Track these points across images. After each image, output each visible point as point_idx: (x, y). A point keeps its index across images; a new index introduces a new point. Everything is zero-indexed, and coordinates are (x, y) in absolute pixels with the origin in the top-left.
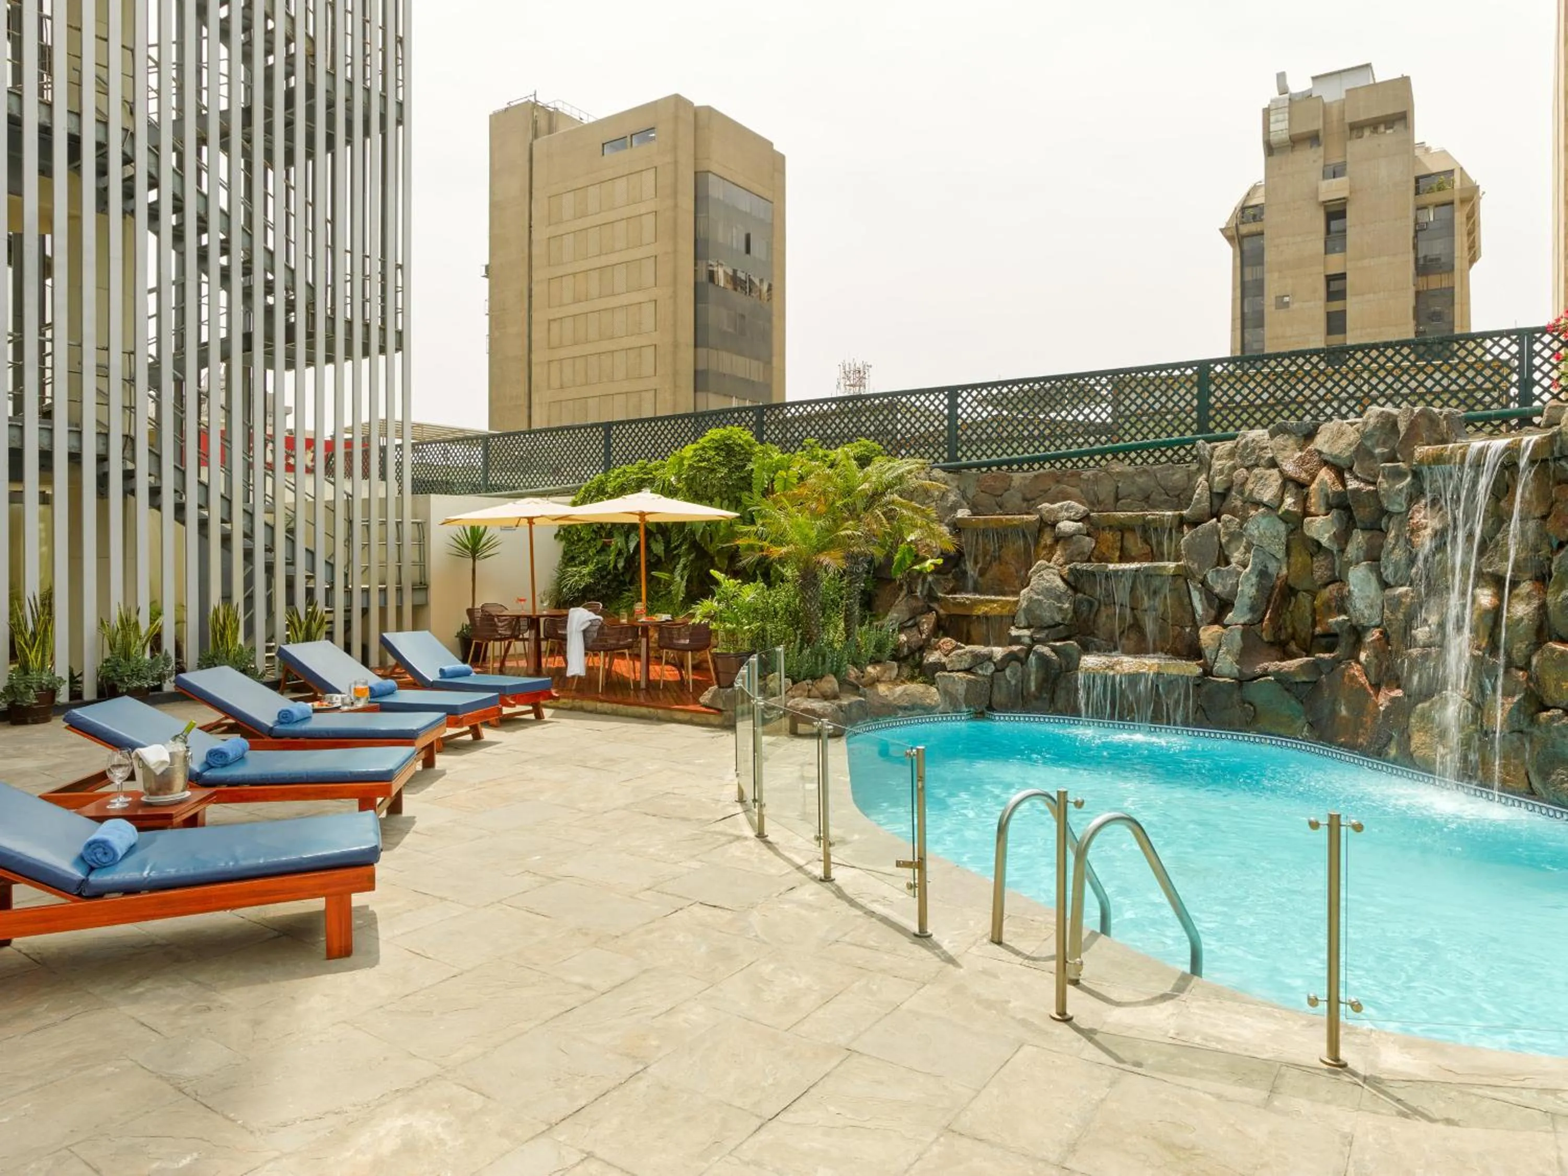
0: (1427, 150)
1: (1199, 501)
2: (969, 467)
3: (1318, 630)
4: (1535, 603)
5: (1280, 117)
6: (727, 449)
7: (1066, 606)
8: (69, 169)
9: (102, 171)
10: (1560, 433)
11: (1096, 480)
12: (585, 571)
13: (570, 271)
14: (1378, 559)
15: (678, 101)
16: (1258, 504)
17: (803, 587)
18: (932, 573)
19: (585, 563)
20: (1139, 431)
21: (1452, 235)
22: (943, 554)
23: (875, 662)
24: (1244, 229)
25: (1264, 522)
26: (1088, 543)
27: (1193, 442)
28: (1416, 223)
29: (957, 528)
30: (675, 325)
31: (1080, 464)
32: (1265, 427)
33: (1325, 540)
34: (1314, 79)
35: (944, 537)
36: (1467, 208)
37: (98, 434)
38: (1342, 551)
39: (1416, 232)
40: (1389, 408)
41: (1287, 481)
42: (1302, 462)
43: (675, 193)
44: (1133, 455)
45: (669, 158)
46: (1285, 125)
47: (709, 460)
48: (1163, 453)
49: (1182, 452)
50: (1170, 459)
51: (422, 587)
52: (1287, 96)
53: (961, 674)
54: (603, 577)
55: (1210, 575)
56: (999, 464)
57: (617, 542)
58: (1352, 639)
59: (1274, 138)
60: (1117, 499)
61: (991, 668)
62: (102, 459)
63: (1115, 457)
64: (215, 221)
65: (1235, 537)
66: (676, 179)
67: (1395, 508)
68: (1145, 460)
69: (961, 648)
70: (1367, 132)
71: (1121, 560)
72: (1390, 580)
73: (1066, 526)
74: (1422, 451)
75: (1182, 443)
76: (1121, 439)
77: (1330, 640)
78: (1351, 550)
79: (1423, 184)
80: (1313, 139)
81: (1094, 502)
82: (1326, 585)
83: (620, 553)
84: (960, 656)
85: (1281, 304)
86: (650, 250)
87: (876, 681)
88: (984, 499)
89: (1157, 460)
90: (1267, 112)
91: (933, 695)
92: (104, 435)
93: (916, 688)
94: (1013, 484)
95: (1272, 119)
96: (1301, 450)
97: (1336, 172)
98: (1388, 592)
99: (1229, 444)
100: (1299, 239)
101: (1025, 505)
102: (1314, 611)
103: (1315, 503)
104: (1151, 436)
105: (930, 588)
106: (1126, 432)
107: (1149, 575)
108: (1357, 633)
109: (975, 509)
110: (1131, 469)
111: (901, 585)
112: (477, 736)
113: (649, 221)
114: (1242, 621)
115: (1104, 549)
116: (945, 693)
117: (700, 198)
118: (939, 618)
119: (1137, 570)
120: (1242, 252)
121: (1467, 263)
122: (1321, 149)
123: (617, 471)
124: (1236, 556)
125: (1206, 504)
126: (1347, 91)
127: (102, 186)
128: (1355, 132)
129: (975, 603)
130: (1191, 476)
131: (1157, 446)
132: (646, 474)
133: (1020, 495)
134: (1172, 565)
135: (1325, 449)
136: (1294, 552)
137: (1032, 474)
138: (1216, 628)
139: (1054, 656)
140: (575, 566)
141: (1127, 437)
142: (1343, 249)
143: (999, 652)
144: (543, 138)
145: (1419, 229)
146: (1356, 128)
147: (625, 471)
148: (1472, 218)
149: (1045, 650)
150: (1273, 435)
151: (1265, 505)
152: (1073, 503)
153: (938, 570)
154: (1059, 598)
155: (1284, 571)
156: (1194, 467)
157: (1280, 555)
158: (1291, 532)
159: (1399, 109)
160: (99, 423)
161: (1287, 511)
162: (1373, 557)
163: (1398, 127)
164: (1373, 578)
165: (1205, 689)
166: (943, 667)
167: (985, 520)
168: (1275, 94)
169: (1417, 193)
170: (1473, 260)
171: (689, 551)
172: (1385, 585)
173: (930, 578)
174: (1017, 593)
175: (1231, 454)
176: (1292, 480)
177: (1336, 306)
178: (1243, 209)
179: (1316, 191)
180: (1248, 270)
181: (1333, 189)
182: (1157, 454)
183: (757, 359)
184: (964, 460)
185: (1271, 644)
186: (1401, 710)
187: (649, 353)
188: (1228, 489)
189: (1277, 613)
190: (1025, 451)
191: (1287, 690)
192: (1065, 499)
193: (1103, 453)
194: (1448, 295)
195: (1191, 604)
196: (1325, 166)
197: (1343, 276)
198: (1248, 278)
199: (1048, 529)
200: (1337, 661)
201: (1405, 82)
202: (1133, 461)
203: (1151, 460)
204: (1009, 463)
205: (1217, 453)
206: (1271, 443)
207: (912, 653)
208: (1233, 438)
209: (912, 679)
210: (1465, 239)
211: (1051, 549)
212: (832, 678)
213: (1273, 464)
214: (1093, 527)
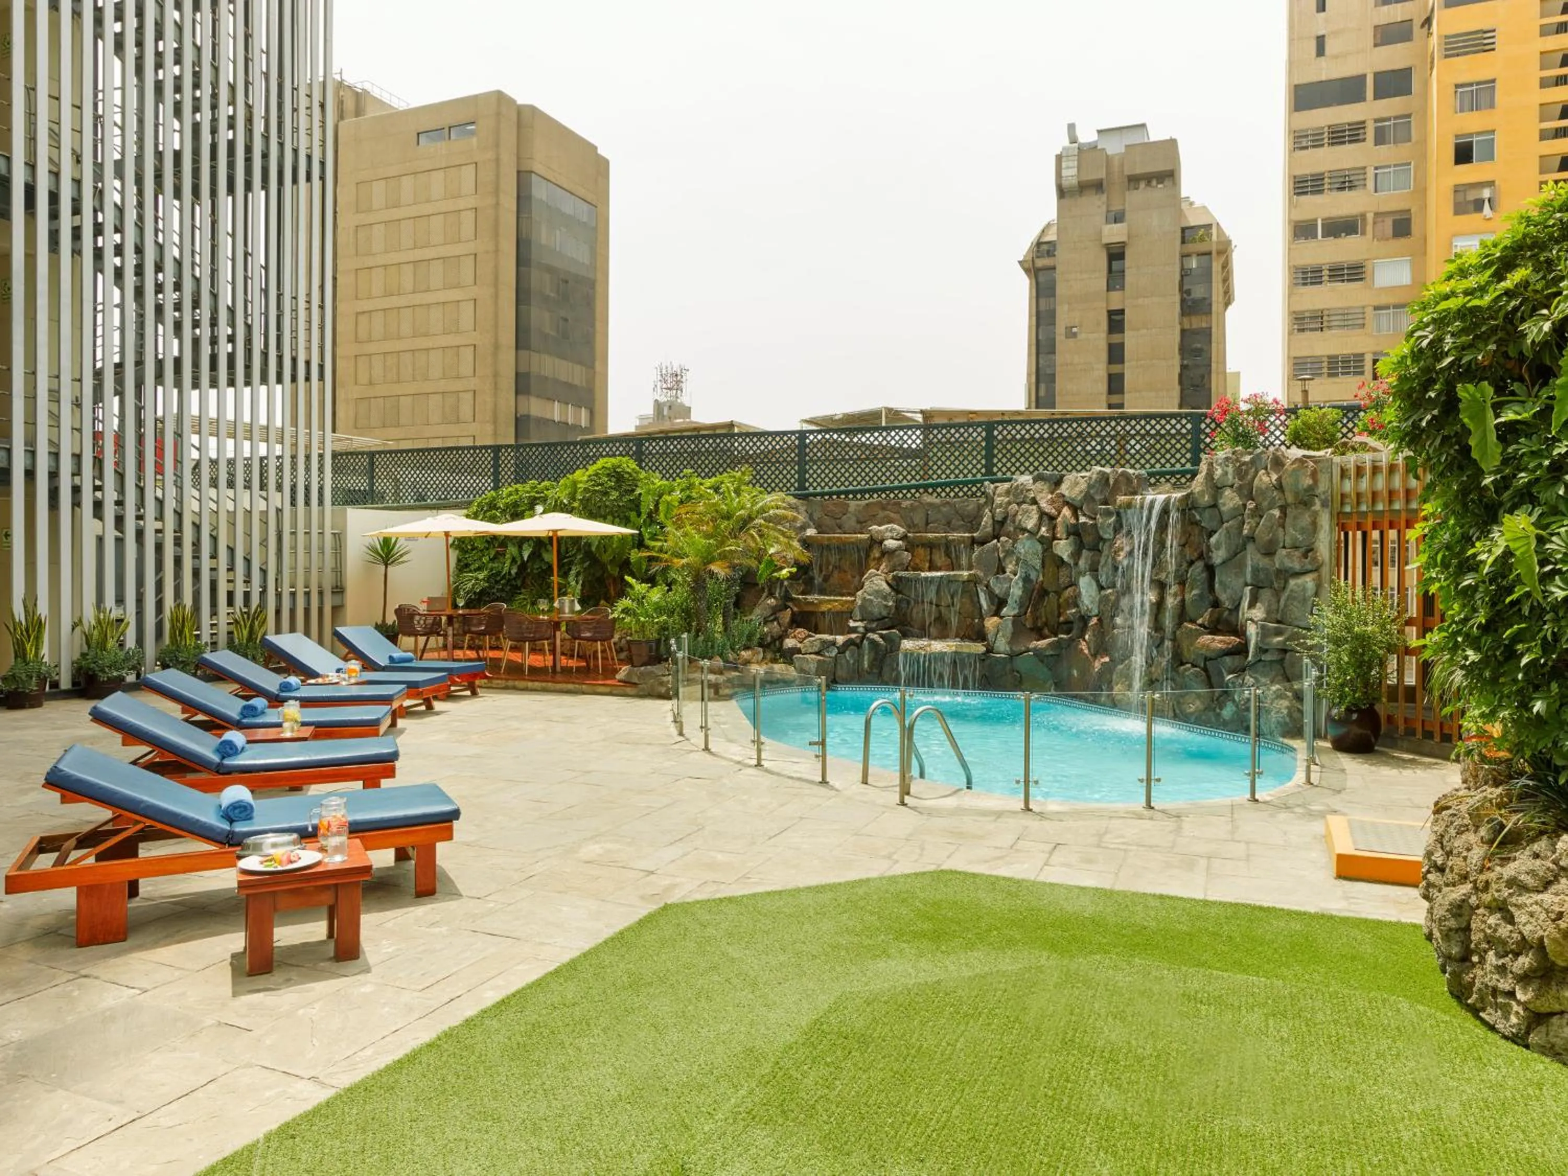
0: (1191, 204)
1: (985, 527)
2: (815, 495)
3: (1062, 619)
4: (1179, 598)
5: (1071, 164)
6: (618, 476)
7: (890, 604)
8: (26, 213)
9: (54, 215)
10: (1192, 493)
11: (912, 509)
12: (481, 576)
13: (381, 263)
14: (1097, 570)
15: (500, 97)
16: (1024, 530)
17: (694, 590)
18: (788, 578)
19: (479, 569)
20: (943, 472)
21: (1211, 282)
22: (797, 564)
23: (747, 648)
24: (1040, 263)
25: (1028, 543)
26: (907, 556)
27: (982, 482)
28: (1182, 269)
29: (807, 544)
30: (496, 326)
31: (900, 495)
32: (1031, 473)
33: (1065, 557)
34: (1100, 132)
35: (796, 551)
36: (1223, 258)
37: (50, 453)
38: (1076, 564)
39: (1182, 276)
40: (1108, 470)
41: (1042, 514)
42: (1052, 502)
43: (497, 191)
44: (939, 490)
45: (490, 155)
46: (1074, 172)
47: (602, 485)
48: (961, 489)
49: (974, 489)
50: (965, 494)
51: (339, 590)
52: (1076, 145)
53: (813, 656)
54: (497, 582)
55: (992, 581)
56: (838, 494)
57: (512, 550)
58: (1081, 625)
59: (1065, 183)
60: (927, 524)
61: (834, 652)
62: (54, 475)
63: (926, 491)
64: (169, 266)
65: (1009, 553)
66: (498, 176)
67: (1106, 536)
68: (948, 494)
69: (810, 636)
70: (1142, 185)
71: (931, 569)
72: (1104, 584)
73: (891, 544)
74: (1121, 499)
75: (974, 483)
76: (930, 477)
77: (1068, 626)
78: (1082, 563)
79: (1187, 234)
80: (1098, 186)
81: (910, 526)
82: (1067, 588)
83: (514, 560)
84: (811, 642)
85: (1070, 334)
86: (470, 247)
87: (747, 662)
88: (828, 521)
89: (956, 494)
90: (1059, 158)
91: (791, 672)
92: (55, 456)
93: (779, 668)
94: (850, 509)
95: (1064, 165)
96: (1052, 493)
97: (1118, 218)
98: (1103, 593)
99: (1006, 485)
100: (1085, 276)
101: (859, 526)
102: (1059, 606)
103: (1060, 531)
104: (952, 476)
105: (787, 591)
106: (935, 472)
107: (950, 581)
108: (1084, 620)
109: (820, 528)
110: (938, 501)
111: (763, 589)
112: (430, 707)
113: (468, 217)
114: (1012, 613)
115: (917, 561)
116: (801, 670)
117: (523, 199)
118: (793, 614)
119: (942, 577)
120: (1037, 283)
121: (1221, 306)
122: (1104, 197)
123: (510, 489)
124: (1010, 568)
125: (989, 529)
126: (1127, 146)
127: (53, 228)
128: (1132, 184)
129: (821, 602)
130: (980, 508)
131: (957, 484)
132: (538, 492)
133: (854, 519)
134: (966, 573)
135: (1066, 493)
136: (1047, 565)
137: (864, 502)
138: (995, 618)
139: (881, 641)
140: (471, 571)
141: (935, 476)
142: (1123, 288)
143: (840, 639)
144: (349, 121)
145: (1185, 273)
146: (1134, 180)
147: (517, 490)
148: (1226, 266)
149: (875, 637)
150: (1035, 480)
151: (1028, 531)
152: (895, 526)
153: (792, 577)
154: (885, 598)
155: (1041, 578)
156: (982, 500)
157: (1038, 567)
158: (1045, 551)
159: (1168, 168)
160: (50, 442)
161: (1042, 536)
162: (1094, 570)
163: (1168, 182)
164: (1094, 584)
165: (987, 662)
166: (799, 651)
167: (829, 539)
168: (1066, 143)
169: (1183, 242)
170: (1227, 303)
171: (582, 561)
172: (1101, 588)
173: (786, 583)
174: (853, 595)
175: (1008, 492)
176: (1047, 514)
177: (1116, 338)
178: (1039, 244)
179: (1100, 234)
180: (1042, 301)
181: (1114, 233)
182: (957, 490)
183: (580, 363)
184: (811, 489)
185: (1032, 629)
186: (1108, 669)
187: (468, 354)
188: (1005, 519)
189: (1035, 609)
190: (859, 483)
191: (1042, 661)
192: (889, 523)
193: (917, 488)
194: (1207, 334)
195: (979, 602)
196: (1108, 211)
197: (1122, 312)
198: (1042, 308)
199: (876, 546)
200: (1072, 640)
201: (1173, 143)
202: (939, 495)
203: (952, 494)
204: (846, 493)
205: (998, 491)
206: (1033, 487)
207: (774, 640)
208: (1010, 480)
209: (774, 661)
210: (1220, 285)
211: (879, 560)
212: (718, 658)
213: (1034, 502)
214: (911, 545)
